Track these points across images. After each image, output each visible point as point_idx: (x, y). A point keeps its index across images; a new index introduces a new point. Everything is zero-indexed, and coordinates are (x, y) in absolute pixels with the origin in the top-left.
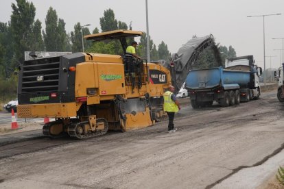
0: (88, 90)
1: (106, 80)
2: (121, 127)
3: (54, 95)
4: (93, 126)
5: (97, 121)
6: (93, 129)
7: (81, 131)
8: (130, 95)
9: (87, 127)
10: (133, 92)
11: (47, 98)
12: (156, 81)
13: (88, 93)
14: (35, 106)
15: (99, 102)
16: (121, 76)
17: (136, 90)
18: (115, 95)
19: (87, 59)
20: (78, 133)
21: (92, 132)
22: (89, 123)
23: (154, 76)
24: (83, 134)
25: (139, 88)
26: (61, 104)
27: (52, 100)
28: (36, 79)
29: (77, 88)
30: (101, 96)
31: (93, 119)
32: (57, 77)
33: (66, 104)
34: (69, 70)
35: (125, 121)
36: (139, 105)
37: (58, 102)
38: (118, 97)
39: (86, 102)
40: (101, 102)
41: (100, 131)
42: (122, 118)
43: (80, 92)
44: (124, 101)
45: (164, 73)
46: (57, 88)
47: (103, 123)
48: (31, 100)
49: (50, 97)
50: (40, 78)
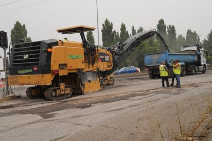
0: (60, 65)
1: (72, 58)
2: (82, 91)
3: (35, 69)
4: (63, 91)
5: (65, 87)
6: (63, 93)
7: (54, 94)
8: (87, 69)
9: (58, 91)
10: (89, 67)
11: (30, 71)
12: (103, 60)
13: (60, 68)
14: (22, 77)
15: (67, 74)
16: (82, 57)
17: (91, 66)
18: (78, 69)
19: (60, 44)
20: (52, 96)
21: (62, 95)
22: (59, 89)
23: (102, 57)
24: (55, 96)
25: (93, 64)
26: (40, 75)
27: (34, 72)
28: (23, 57)
29: (52, 63)
30: (68, 70)
31: (62, 86)
32: (38, 56)
33: (44, 75)
34: (47, 51)
35: (84, 87)
36: (93, 76)
37: (39, 74)
38: (79, 70)
39: (58, 74)
40: (69, 74)
41: (67, 94)
42: (82, 85)
43: (54, 66)
44: (83, 73)
45: (108, 55)
46: (38, 64)
47: (69, 88)
48: (19, 72)
49: (33, 70)
50: (26, 57)
